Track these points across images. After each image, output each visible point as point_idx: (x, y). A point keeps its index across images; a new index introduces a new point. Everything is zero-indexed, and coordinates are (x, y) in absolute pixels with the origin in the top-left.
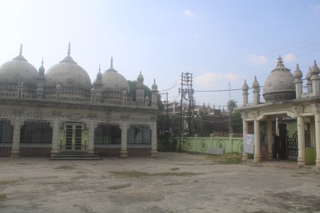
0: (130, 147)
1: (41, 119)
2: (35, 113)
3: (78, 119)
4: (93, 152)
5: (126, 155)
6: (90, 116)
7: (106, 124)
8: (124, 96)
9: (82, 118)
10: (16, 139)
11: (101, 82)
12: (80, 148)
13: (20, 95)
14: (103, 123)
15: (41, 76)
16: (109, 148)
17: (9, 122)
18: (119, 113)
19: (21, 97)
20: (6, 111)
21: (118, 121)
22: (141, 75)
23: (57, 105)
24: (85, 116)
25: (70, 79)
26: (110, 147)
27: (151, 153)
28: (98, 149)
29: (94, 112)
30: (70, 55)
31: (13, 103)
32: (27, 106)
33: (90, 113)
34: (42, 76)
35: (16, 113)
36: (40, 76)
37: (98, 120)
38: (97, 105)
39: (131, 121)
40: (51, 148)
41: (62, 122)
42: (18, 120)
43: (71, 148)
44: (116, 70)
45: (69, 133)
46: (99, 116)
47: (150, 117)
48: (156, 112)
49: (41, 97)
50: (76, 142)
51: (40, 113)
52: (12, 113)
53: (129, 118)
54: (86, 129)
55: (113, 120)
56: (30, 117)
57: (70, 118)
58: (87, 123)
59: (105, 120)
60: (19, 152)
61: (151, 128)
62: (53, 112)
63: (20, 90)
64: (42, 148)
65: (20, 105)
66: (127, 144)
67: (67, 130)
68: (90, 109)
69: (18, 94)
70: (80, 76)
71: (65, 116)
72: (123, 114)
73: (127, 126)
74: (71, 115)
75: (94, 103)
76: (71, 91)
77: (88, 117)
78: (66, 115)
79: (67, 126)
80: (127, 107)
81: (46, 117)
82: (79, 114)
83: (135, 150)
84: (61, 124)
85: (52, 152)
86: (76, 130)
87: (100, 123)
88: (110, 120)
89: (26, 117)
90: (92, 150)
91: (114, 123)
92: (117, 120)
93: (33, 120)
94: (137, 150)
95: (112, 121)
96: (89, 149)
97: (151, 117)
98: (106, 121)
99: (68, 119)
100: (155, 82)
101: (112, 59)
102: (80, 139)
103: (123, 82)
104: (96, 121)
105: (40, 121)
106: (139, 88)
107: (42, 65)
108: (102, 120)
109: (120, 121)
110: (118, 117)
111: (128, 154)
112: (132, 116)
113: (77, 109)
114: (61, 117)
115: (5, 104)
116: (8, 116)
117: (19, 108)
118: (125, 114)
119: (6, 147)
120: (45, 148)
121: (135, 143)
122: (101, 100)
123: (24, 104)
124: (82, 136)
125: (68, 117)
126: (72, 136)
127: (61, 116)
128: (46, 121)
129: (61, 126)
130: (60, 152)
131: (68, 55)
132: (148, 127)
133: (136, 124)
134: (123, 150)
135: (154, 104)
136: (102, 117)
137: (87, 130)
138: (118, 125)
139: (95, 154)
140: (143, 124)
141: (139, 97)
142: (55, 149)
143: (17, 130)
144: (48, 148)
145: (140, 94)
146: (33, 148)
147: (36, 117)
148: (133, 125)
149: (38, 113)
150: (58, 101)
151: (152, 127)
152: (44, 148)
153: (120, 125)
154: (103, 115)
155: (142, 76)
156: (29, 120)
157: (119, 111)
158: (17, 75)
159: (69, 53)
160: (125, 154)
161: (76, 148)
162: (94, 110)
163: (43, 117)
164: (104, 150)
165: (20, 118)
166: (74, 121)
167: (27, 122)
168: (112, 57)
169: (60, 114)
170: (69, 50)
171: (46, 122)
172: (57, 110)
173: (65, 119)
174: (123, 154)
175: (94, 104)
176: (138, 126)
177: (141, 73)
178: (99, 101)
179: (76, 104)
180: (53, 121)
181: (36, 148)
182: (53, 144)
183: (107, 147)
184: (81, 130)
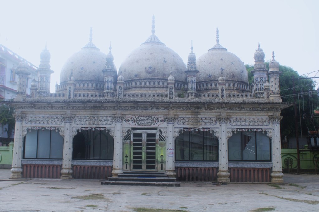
0: (233, 165)
1: (98, 126)
2: (89, 118)
3: (149, 124)
4: (172, 173)
5: (227, 180)
6: (166, 119)
7: (193, 129)
8: (220, 84)
9: (155, 122)
10: (66, 154)
11: (193, 67)
12: (154, 167)
13: (70, 94)
14: (187, 128)
15: (108, 67)
16: (198, 167)
17: (59, 131)
18: (214, 111)
19: (72, 97)
20: (54, 117)
21: (212, 124)
22: (259, 50)
23: (118, 105)
24: (160, 119)
25: (150, 68)
26: (200, 166)
27: (271, 177)
28: (181, 169)
29: (172, 113)
30: (155, 34)
31: (62, 105)
32: (79, 109)
33: (167, 113)
34: (110, 67)
35: (65, 119)
36: (106, 67)
37: (180, 125)
38: (177, 101)
39: (234, 124)
40: (113, 166)
41: (127, 129)
42: (68, 129)
43: (140, 167)
44: (224, 47)
45: (137, 145)
46: (182, 118)
47: (267, 117)
48: (277, 106)
49: (109, 96)
50: (148, 158)
51: (96, 118)
52: (62, 119)
53: (231, 119)
54: (162, 138)
55: (203, 124)
56: (83, 123)
57: (138, 123)
58: (162, 130)
59: (190, 123)
60: (71, 171)
61: (269, 135)
62: (113, 116)
63: (70, 88)
64: (100, 167)
65: (70, 108)
66: (229, 161)
67: (134, 140)
68: (166, 108)
69: (68, 94)
70: (165, 62)
71: (130, 120)
72: (219, 114)
73: (228, 132)
74: (140, 118)
75: (172, 98)
76: (152, 84)
77: (165, 121)
78: (131, 118)
79: (135, 135)
80: (226, 101)
81: (104, 123)
82: (151, 116)
83: (242, 170)
84: (126, 132)
85: (114, 172)
86: (148, 140)
87: (183, 129)
88: (199, 124)
89: (79, 123)
90: (171, 171)
91: (206, 128)
92: (209, 122)
93: (88, 128)
94: (246, 170)
95: (201, 125)
96: (167, 169)
97: (269, 116)
98: (193, 125)
99: (135, 124)
100: (273, 57)
101: (217, 32)
102: (154, 154)
103: (232, 63)
104: (176, 125)
105: (97, 129)
106: (257, 71)
107: (110, 52)
108: (186, 123)
109: (215, 125)
110: (212, 119)
111: (230, 177)
112: (235, 116)
113: (146, 108)
114: (124, 122)
115: (52, 107)
116: (56, 124)
117: (68, 112)
118: (224, 113)
119: (55, 165)
120: (104, 167)
121: (258, 159)
122: (195, 93)
123: (75, 107)
124: (157, 149)
125: (134, 122)
126: (141, 149)
127: (126, 121)
128: (105, 128)
129: (125, 135)
130: (124, 173)
131: (152, 34)
132: (264, 133)
133: (242, 129)
134: (221, 171)
135: (274, 93)
136: (186, 119)
137: (164, 140)
138: (213, 131)
139: (176, 176)
140: (255, 129)
141: (257, 85)
142: (116, 168)
143: (67, 142)
144: (108, 167)
145: (259, 80)
146: (88, 167)
147: (91, 123)
148: (238, 130)
149: (94, 118)
150: (120, 99)
151: (271, 132)
152: (102, 166)
153: (216, 130)
154: (187, 116)
155: (261, 50)
156: (83, 128)
157: (212, 109)
158: (82, 68)
159: (153, 32)
160: (224, 176)
161: (148, 167)
162: (173, 110)
163: (100, 123)
164: (191, 171)
165: (71, 125)
166: (143, 127)
167: (80, 131)
168: (217, 29)
169: (123, 118)
170: (153, 27)
171: (105, 130)
172: (119, 112)
173: (131, 125)
174: (221, 177)
175: (172, 100)
176: (248, 131)
177: (259, 46)
178: (192, 95)
179: (144, 102)
180: (114, 127)
181: (92, 167)
182: (114, 161)
183: (194, 166)
184: (154, 140)
